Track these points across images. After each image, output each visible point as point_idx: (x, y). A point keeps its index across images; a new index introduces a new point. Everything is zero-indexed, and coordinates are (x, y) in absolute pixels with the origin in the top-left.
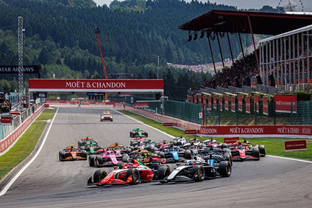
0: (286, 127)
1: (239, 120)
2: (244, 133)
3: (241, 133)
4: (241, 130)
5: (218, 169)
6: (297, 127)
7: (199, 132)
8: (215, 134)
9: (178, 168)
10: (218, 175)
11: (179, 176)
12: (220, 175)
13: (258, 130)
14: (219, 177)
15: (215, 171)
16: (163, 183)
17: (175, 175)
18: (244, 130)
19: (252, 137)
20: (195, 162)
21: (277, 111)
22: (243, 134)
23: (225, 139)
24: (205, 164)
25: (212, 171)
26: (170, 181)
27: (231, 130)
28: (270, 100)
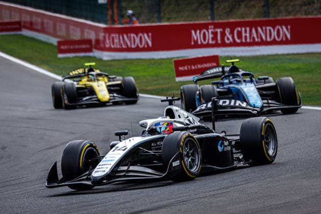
1: (216, 6)
2: (234, 44)
3: (224, 45)
4: (223, 34)
5: (237, 141)
7: (99, 45)
8: (147, 49)
9: (121, 144)
10: (239, 160)
11: (125, 168)
12: (246, 159)
13: (274, 33)
14: (242, 164)
15: (229, 148)
16: (80, 189)
17: (113, 163)
18: (232, 33)
19: (258, 53)
20: (170, 124)
22: (230, 45)
23: (179, 63)
24: (200, 130)
25: (220, 149)
26: (99, 181)
27: (196, 35)
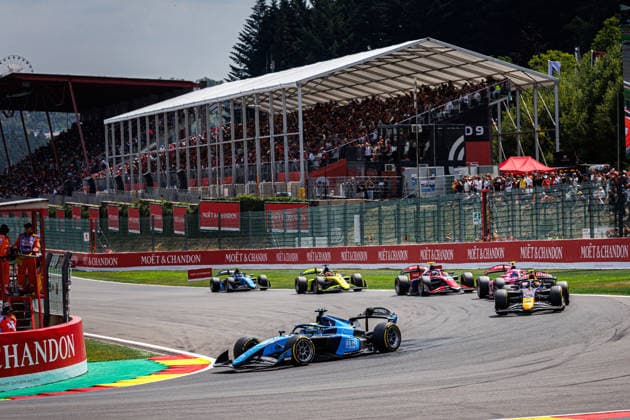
0: (240, 252)
6: (263, 252)
21: (202, 228)
28: (191, 211)
